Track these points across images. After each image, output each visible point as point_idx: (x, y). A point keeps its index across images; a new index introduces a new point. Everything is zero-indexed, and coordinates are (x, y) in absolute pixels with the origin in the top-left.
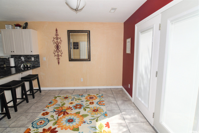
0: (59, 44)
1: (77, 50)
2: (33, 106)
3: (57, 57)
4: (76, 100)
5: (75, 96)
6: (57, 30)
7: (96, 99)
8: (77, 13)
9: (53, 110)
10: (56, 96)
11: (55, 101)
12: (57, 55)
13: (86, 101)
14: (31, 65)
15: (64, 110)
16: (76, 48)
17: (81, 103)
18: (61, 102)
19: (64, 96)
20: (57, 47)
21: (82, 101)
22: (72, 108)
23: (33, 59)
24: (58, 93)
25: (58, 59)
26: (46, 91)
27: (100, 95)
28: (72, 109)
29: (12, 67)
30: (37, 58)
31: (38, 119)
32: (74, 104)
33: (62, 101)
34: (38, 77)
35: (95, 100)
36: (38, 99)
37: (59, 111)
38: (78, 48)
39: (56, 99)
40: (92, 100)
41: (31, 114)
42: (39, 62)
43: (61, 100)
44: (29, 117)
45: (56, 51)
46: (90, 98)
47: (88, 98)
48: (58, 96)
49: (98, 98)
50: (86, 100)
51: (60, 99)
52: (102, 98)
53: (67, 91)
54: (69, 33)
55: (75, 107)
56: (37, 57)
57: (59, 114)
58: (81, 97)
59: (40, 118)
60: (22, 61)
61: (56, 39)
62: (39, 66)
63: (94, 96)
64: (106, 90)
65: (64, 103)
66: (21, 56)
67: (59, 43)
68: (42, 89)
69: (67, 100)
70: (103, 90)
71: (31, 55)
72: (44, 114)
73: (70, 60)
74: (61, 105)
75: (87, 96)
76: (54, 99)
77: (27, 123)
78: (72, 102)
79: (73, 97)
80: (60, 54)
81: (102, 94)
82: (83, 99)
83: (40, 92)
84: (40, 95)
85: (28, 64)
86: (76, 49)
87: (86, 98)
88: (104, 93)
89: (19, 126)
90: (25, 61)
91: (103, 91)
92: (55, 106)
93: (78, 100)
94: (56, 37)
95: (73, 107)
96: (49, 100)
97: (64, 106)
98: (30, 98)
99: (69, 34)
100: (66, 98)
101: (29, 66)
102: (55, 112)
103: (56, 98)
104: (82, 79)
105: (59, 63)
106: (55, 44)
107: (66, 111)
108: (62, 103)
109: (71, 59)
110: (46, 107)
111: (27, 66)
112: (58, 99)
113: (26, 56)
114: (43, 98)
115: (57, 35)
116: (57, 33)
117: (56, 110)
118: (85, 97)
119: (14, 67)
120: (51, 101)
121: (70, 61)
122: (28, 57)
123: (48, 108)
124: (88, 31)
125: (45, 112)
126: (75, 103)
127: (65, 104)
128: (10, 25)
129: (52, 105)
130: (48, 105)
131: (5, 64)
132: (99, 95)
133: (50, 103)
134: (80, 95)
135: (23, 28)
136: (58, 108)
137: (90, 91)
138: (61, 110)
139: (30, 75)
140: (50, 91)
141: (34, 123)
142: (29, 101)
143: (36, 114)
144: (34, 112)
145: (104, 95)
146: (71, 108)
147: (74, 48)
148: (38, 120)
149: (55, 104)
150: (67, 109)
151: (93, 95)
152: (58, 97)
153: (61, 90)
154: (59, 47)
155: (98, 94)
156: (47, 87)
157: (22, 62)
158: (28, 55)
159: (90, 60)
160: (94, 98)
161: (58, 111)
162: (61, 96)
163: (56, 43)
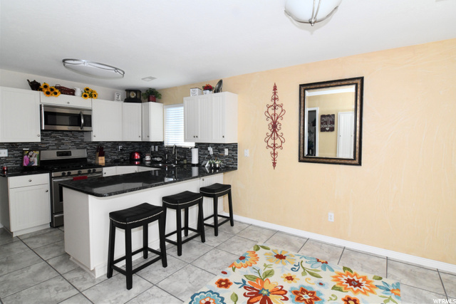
0: (279, 120)
1: (330, 133)
2: (208, 254)
3: (272, 150)
4: (304, 274)
5: (303, 259)
6: (275, 88)
7: (372, 291)
8: (312, 34)
9: (243, 280)
10: (260, 244)
11: (254, 258)
12: (272, 146)
13: (334, 288)
14: (222, 164)
15: (265, 292)
16: (327, 129)
17: (316, 288)
18: (265, 266)
19: (277, 250)
20: (274, 127)
21: (321, 284)
22: (287, 295)
23: (226, 152)
24: (265, 238)
25: (274, 154)
26: (241, 225)
27: (390, 282)
28: (286, 299)
29: (194, 165)
30: (233, 151)
31: (205, 289)
32: (296, 285)
33: (268, 263)
34: (230, 190)
35: (365, 293)
36: (224, 240)
37: (253, 288)
38: (332, 129)
39: (257, 253)
40: (356, 292)
41: (199, 272)
42: (237, 159)
43: (268, 259)
44: (193, 277)
45: (271, 135)
46: (349, 281)
47: (343, 279)
48: (264, 245)
49: (378, 291)
50: (335, 283)
51: (266, 254)
52: (393, 297)
53: (287, 239)
54: (302, 90)
55: (296, 293)
56: (233, 148)
57: (251, 298)
58: (319, 269)
59: (210, 291)
60: (209, 155)
61: (273, 107)
62: (236, 169)
63: (364, 278)
64: (415, 272)
65: (271, 272)
66: (208, 145)
67: (277, 118)
68: (235, 217)
69: (280, 265)
70: (402, 267)
71: (224, 144)
72: (220, 283)
73: (302, 158)
74: (262, 272)
75: (342, 271)
76: (252, 250)
77: (187, 290)
78: (292, 274)
79: (298, 260)
80: (279, 144)
81: (398, 284)
82: (327, 276)
83: (232, 225)
84: (230, 230)
85: (217, 162)
86: (328, 131)
87: (336, 279)
88: (404, 280)
89: (172, 291)
90: (214, 154)
91: (403, 272)
92: (249, 271)
93: (309, 276)
94: (272, 103)
95: (291, 291)
96: (241, 250)
97: (270, 278)
98: (209, 233)
99: (302, 93)
100: (280, 257)
101: (217, 166)
102: (245, 288)
103: (257, 250)
104: (333, 214)
105: (274, 164)
106: (270, 120)
107: (271, 297)
108: (267, 269)
109: (304, 157)
110: (230, 267)
111: (215, 164)
112: (261, 252)
113: (216, 146)
114: (233, 239)
115: (275, 99)
116: (275, 93)
117: (247, 283)
118: (334, 274)
119: (197, 165)
120: (246, 254)
121: (300, 161)
122: (219, 147)
123: (234, 270)
124: (358, 78)
125: (224, 277)
126: (301, 281)
127: (272, 274)
128: (197, 89)
129: (244, 264)
130: (236, 263)
131: (185, 158)
132: (384, 280)
133: (242, 258)
134: (318, 261)
135: (215, 92)
136: (255, 278)
137: (353, 256)
138: (259, 287)
139: (217, 185)
140: (250, 228)
141: (197, 296)
142: (206, 239)
143: (207, 274)
144: (205, 268)
145: (403, 290)
146: (286, 292)
147: (323, 130)
148: (205, 293)
149: (251, 266)
150: (273, 293)
151: (361, 274)
152: (263, 247)
153: (273, 231)
154: (278, 127)
155: (380, 278)
156: (246, 215)
157: (210, 158)
158: (219, 144)
159: (360, 164)
160: (365, 286)
161: (251, 288)
162: (269, 246)
163: (272, 118)
